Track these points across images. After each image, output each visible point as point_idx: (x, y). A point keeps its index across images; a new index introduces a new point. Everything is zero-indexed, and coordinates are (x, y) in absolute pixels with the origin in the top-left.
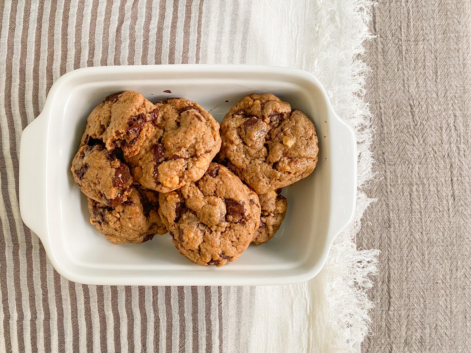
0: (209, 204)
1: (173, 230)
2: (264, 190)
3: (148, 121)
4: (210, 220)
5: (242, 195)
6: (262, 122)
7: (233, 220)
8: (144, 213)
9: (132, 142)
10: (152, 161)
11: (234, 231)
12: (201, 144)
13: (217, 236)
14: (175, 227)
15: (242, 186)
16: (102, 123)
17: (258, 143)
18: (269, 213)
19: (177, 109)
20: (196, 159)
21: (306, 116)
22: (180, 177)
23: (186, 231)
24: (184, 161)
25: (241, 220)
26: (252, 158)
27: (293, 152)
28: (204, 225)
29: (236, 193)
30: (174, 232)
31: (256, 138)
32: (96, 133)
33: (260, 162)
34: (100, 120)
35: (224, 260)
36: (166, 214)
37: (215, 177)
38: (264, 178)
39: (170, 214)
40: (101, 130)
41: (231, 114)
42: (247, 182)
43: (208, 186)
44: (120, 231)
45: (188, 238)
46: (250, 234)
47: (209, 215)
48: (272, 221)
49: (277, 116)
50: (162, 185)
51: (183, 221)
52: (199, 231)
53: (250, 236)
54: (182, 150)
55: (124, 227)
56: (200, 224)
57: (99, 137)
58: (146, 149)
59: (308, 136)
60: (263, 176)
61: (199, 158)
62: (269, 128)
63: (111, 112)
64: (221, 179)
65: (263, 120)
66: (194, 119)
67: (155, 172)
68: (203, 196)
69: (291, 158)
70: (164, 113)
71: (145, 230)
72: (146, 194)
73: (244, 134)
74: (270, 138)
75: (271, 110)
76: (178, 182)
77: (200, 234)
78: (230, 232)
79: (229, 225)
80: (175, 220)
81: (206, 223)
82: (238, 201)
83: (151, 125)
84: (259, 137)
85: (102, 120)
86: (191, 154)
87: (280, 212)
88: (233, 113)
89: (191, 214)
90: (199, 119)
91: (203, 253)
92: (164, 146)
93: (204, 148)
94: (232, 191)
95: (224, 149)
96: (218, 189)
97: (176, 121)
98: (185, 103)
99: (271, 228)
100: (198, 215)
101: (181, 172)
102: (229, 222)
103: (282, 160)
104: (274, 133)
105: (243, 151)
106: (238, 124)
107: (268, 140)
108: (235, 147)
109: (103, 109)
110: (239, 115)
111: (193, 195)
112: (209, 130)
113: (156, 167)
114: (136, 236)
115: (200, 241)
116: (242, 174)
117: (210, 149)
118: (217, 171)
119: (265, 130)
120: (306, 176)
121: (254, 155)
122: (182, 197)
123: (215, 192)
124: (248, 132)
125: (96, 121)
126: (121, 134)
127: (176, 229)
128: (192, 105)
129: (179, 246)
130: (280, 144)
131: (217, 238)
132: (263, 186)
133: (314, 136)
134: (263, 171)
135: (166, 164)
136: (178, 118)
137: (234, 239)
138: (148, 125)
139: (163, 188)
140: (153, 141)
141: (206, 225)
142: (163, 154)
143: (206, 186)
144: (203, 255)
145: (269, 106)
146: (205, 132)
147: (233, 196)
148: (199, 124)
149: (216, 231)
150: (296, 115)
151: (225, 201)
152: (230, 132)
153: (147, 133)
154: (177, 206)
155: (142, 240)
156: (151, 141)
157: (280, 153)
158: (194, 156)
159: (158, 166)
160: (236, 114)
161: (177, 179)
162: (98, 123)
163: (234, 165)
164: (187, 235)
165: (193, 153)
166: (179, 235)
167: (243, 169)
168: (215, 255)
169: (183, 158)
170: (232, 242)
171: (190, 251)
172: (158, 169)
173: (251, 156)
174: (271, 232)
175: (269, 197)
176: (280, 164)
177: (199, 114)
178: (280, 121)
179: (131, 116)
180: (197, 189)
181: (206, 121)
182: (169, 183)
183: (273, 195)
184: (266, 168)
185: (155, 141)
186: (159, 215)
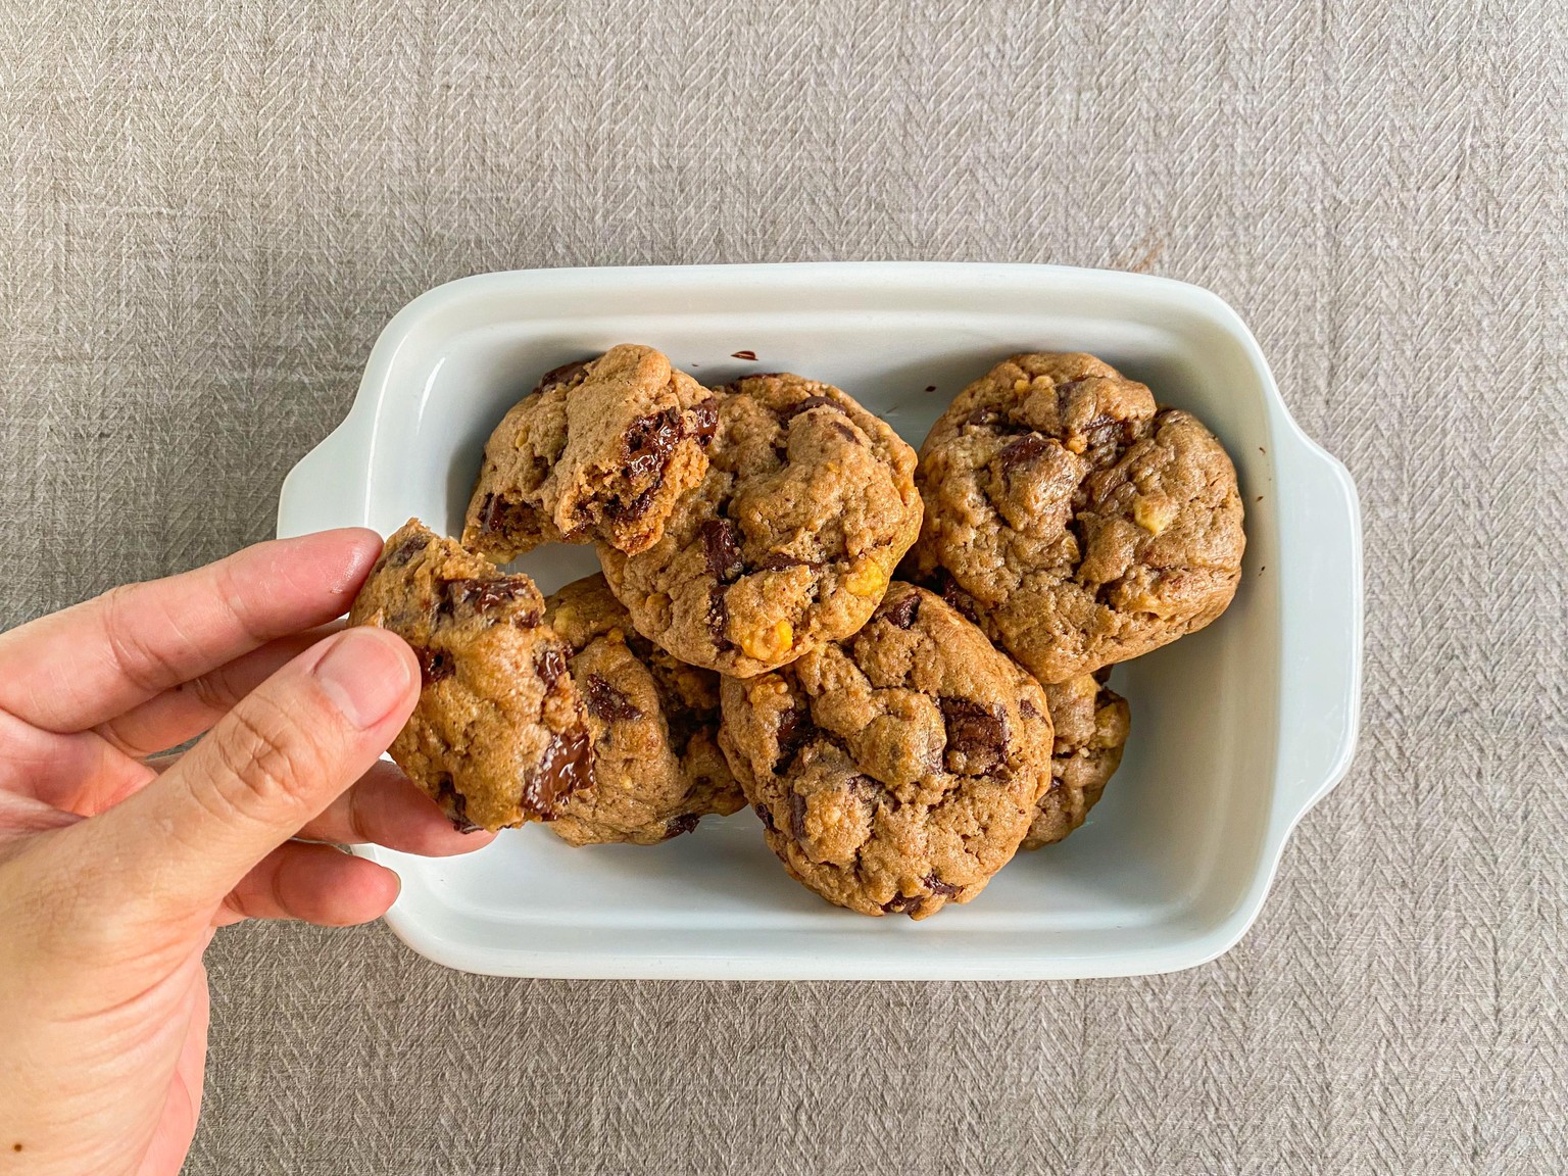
0: (889, 713)
1: (770, 800)
2: (1066, 670)
3: (690, 434)
4: (894, 767)
5: (997, 687)
6: (1061, 451)
7: (967, 767)
8: (670, 745)
9: (641, 504)
10: (701, 574)
11: (973, 803)
12: (862, 517)
13: (917, 819)
14: (776, 788)
15: (995, 656)
16: (538, 452)
17: (1049, 519)
18: (1072, 746)
19: (772, 409)
20: (847, 566)
21: (1206, 432)
22: (795, 627)
23: (817, 803)
24: (808, 573)
25: (993, 768)
26: (1027, 569)
27: (1168, 550)
28: (872, 781)
29: (980, 680)
30: (772, 805)
31: (1041, 504)
32: (520, 485)
33: (1056, 583)
34: (529, 441)
35: (936, 897)
36: (748, 745)
37: (908, 628)
38: (1066, 633)
39: (761, 747)
40: (536, 472)
41: (955, 421)
42: (1008, 645)
43: (885, 654)
44: (594, 801)
45: (824, 824)
46: (1021, 812)
47: (892, 749)
48: (1082, 772)
49: (1109, 429)
50: (740, 652)
51: (802, 770)
52: (859, 804)
53: (1022, 818)
54: (799, 539)
55: (607, 791)
56: (860, 781)
57: (528, 497)
58: (679, 538)
59: (1215, 499)
60: (1065, 627)
61: (857, 563)
62: (1085, 469)
63: (565, 415)
64: (928, 632)
65: (1064, 442)
66: (832, 437)
67: (714, 611)
68: (870, 690)
69: (1160, 570)
70: (734, 421)
71: (674, 797)
72: (676, 683)
73: (1003, 490)
74: (1090, 499)
75: (1092, 408)
76: (789, 641)
77: (862, 813)
78: (957, 806)
79: (954, 785)
80: (775, 765)
81: (879, 777)
82: (987, 704)
83: (698, 448)
84: (1053, 501)
85: (539, 439)
86: (828, 550)
87: (1110, 743)
88: (961, 418)
89: (829, 748)
90: (851, 436)
91: (871, 875)
92: (740, 526)
93: (873, 529)
94: (967, 672)
95: (932, 538)
96: (921, 666)
97: (772, 445)
98: (799, 388)
99: (1078, 796)
100: (851, 749)
101: (798, 610)
102: (956, 773)
103: (1133, 574)
104: (1103, 485)
105: (999, 547)
106: (981, 458)
107: (1081, 510)
108: (972, 534)
109: (541, 406)
110: (981, 424)
111: (838, 686)
112: (886, 470)
113: (717, 593)
114: (646, 818)
115: (861, 834)
116: (992, 619)
117: (891, 532)
118: (915, 608)
119: (1071, 478)
120: (1201, 627)
121: (1034, 558)
122: (798, 690)
123: (908, 675)
124: (1015, 484)
125: (517, 445)
126: (606, 475)
127: (779, 796)
128: (823, 395)
129: (790, 850)
130: (1126, 524)
131: (915, 827)
132: (1063, 658)
133: (1232, 496)
134: (1067, 612)
135: (749, 584)
136: (780, 435)
137: (972, 828)
138: (688, 448)
139: (742, 661)
140: (703, 512)
141: (879, 783)
142: (737, 550)
143: (881, 656)
144: (870, 881)
145: (1086, 395)
146: (873, 477)
147: (967, 689)
148: (851, 454)
149: (912, 802)
150: (1177, 428)
151: (941, 704)
152: (953, 483)
153: (687, 474)
154: (782, 721)
155: (663, 833)
156: (695, 510)
157: (1125, 554)
158: (840, 555)
159: (724, 590)
160: (972, 424)
161: (786, 633)
162: (523, 452)
163: (968, 592)
164: (820, 816)
165: (834, 548)
166: (792, 815)
167: (996, 605)
168: (911, 880)
169: (805, 563)
170: (965, 837)
171: (827, 868)
172: (726, 600)
173: (1023, 563)
174: (1077, 810)
175: (1075, 696)
176: (1126, 588)
177: (848, 423)
178: (1119, 445)
179: (637, 418)
180: (848, 665)
181: (871, 444)
182: (761, 644)
183: (1084, 689)
184: (1074, 600)
185: (707, 510)
186: (721, 753)
